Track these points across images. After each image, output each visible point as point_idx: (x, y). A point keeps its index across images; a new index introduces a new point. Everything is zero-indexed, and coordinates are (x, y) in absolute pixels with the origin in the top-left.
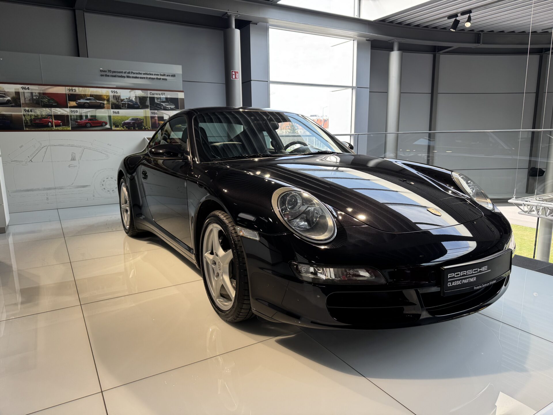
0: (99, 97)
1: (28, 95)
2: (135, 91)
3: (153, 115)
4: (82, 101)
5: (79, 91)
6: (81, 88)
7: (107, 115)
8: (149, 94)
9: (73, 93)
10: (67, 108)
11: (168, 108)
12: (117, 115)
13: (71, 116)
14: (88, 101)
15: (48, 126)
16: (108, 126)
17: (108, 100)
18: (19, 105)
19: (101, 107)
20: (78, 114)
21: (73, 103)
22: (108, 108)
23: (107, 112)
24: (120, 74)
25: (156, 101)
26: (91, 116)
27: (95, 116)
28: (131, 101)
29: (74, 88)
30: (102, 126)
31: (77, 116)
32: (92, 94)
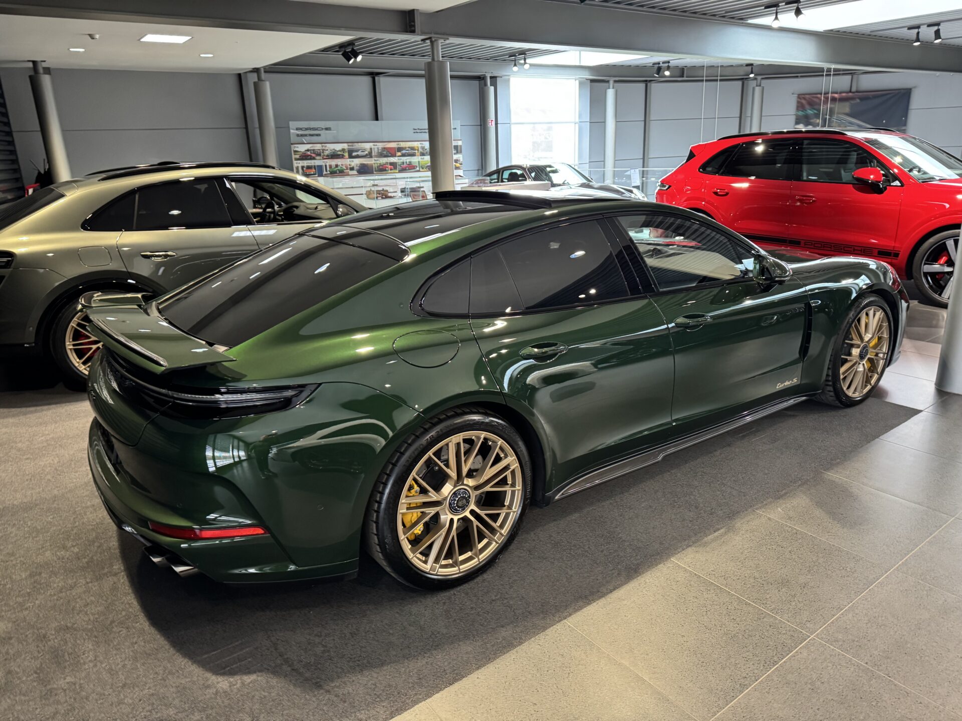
0: (413, 148)
1: (376, 150)
4: (404, 152)
5: (402, 145)
6: (403, 143)
7: (417, 160)
9: (399, 146)
10: (396, 157)
12: (423, 160)
13: (398, 163)
14: (407, 152)
15: (386, 170)
16: (418, 169)
17: (418, 150)
18: (371, 157)
19: (413, 155)
20: (402, 161)
21: (399, 154)
22: (418, 155)
24: (424, 131)
26: (409, 162)
27: (411, 162)
29: (400, 143)
30: (414, 168)
32: (410, 146)
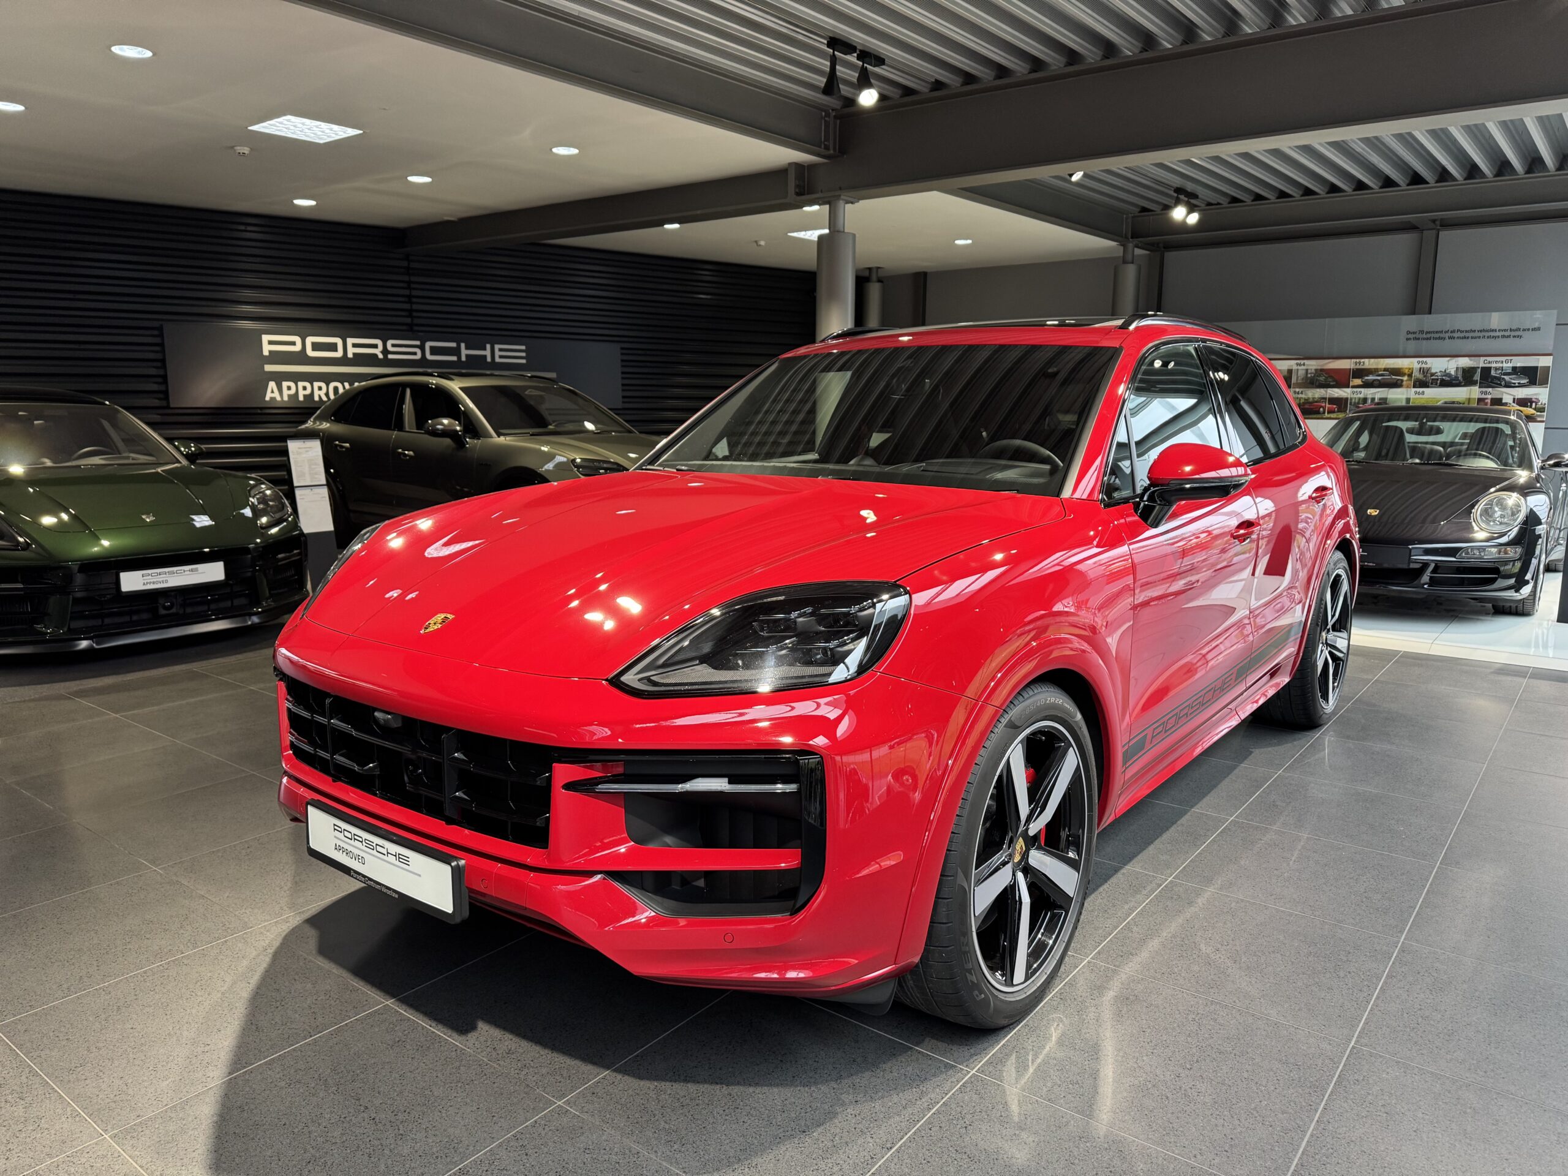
0: (1396, 371)
1: (1301, 373)
2: (1457, 359)
3: (1483, 396)
4: (1371, 378)
5: (1369, 363)
6: (1372, 360)
7: (1405, 397)
8: (1481, 363)
9: (1361, 367)
10: (1349, 387)
11: (1515, 383)
12: (1421, 396)
13: (1351, 399)
14: (1379, 378)
15: (1318, 412)
17: (1410, 375)
19: (1397, 385)
20: (1362, 396)
21: (1358, 382)
22: (1408, 387)
23: (1405, 392)
24: (1437, 335)
25: (1493, 373)
26: (1380, 399)
27: (1386, 399)
28: (1449, 375)
29: (1362, 360)
31: (1359, 399)
32: (1388, 367)
